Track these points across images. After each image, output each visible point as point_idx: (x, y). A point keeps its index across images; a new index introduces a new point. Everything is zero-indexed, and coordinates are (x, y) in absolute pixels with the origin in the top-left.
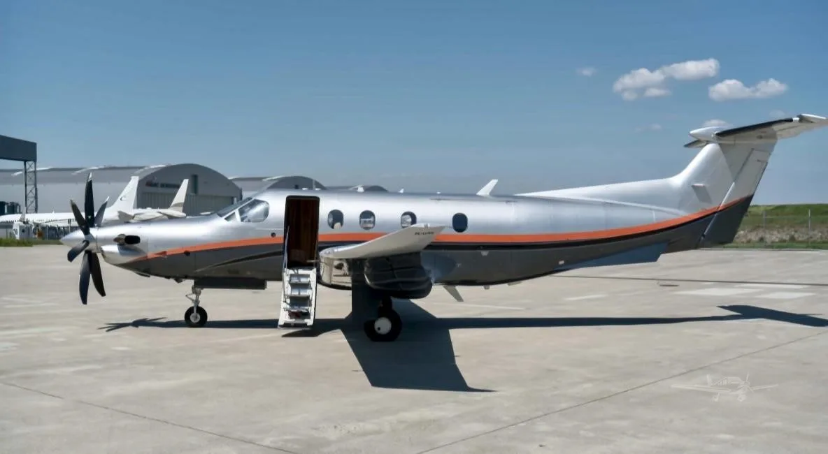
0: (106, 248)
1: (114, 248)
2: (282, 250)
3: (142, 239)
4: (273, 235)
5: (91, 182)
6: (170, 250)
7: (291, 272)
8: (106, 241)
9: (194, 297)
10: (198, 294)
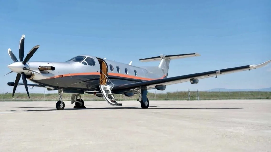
3: (55, 68)
4: (98, 71)
6: (64, 75)
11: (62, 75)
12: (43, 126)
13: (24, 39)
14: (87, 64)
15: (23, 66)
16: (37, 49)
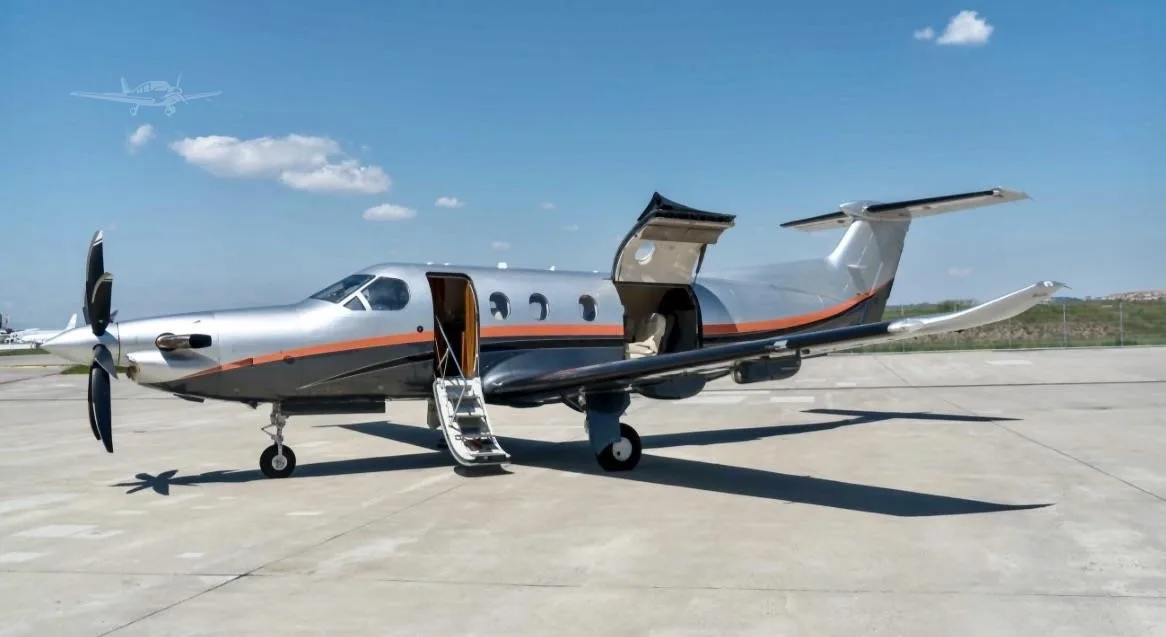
0: (138, 357)
1: (156, 357)
2: (432, 351)
3: (213, 339)
4: (420, 329)
5: (100, 246)
6: (259, 357)
7: (447, 383)
8: (140, 345)
9: (274, 430)
10: (280, 425)
11: (251, 360)
12: (59, 602)
14: (363, 308)
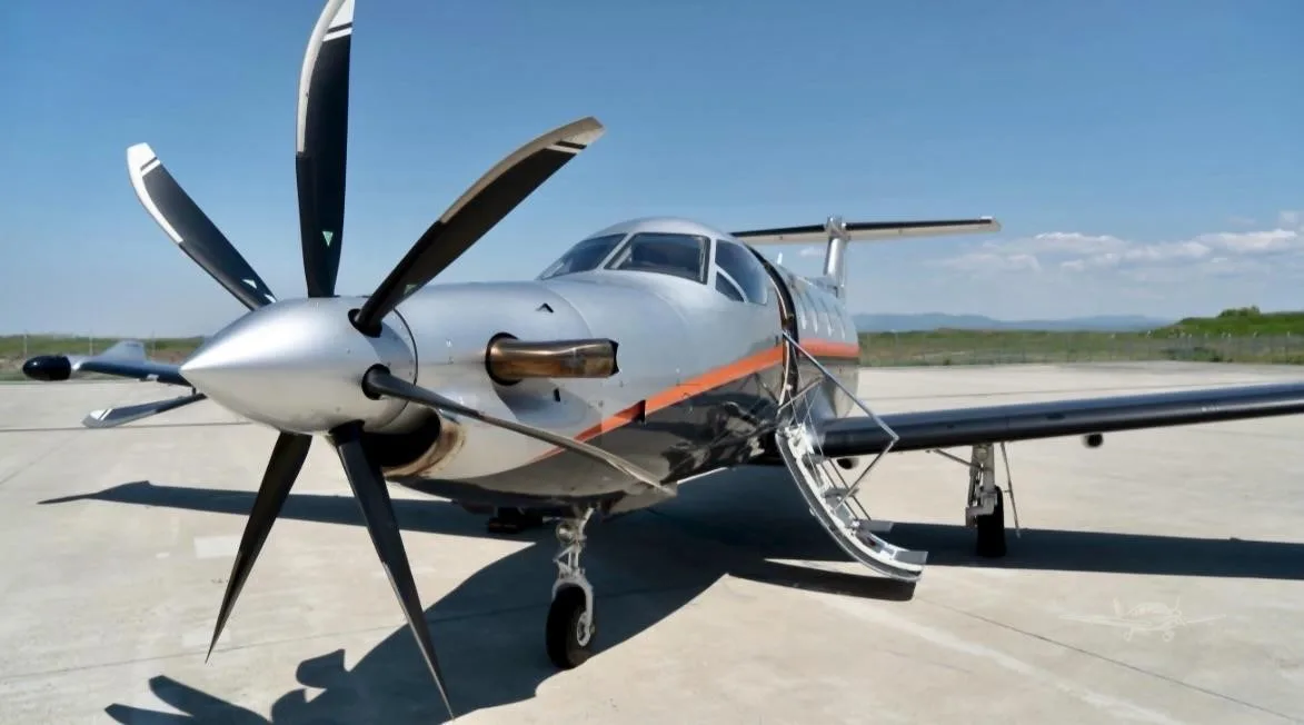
6: (652, 397)
11: (642, 405)
13: (346, 41)
14: (742, 300)
15: (366, 352)
16: (565, 158)
